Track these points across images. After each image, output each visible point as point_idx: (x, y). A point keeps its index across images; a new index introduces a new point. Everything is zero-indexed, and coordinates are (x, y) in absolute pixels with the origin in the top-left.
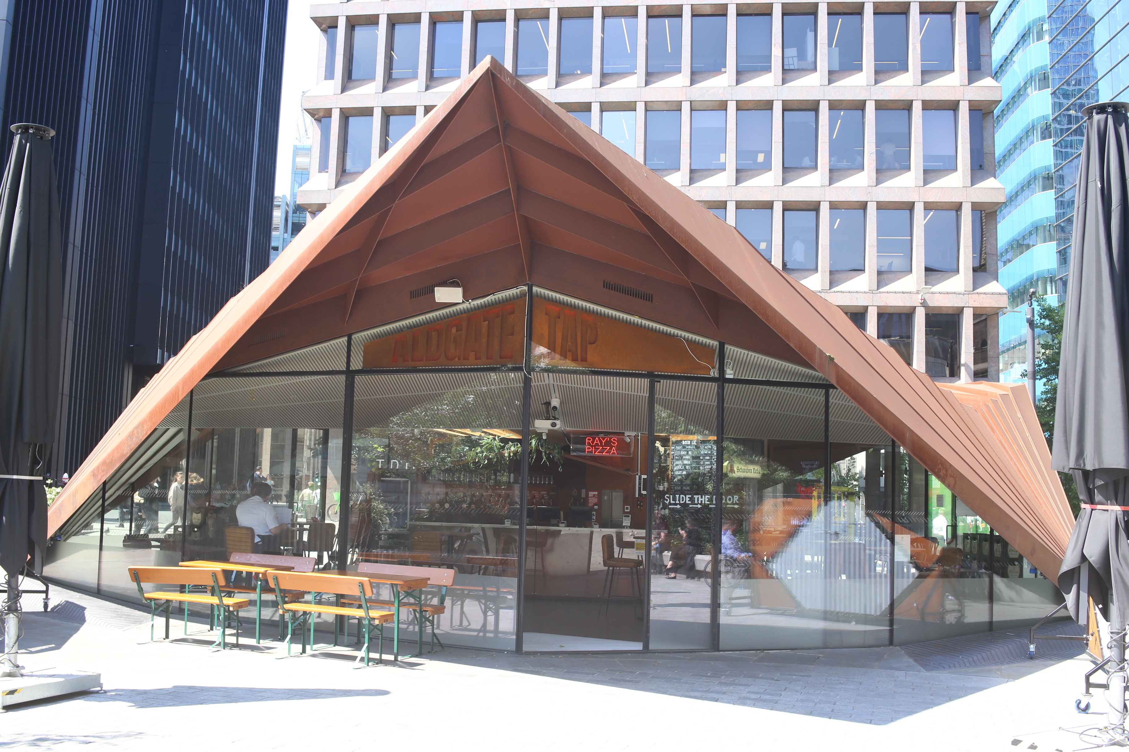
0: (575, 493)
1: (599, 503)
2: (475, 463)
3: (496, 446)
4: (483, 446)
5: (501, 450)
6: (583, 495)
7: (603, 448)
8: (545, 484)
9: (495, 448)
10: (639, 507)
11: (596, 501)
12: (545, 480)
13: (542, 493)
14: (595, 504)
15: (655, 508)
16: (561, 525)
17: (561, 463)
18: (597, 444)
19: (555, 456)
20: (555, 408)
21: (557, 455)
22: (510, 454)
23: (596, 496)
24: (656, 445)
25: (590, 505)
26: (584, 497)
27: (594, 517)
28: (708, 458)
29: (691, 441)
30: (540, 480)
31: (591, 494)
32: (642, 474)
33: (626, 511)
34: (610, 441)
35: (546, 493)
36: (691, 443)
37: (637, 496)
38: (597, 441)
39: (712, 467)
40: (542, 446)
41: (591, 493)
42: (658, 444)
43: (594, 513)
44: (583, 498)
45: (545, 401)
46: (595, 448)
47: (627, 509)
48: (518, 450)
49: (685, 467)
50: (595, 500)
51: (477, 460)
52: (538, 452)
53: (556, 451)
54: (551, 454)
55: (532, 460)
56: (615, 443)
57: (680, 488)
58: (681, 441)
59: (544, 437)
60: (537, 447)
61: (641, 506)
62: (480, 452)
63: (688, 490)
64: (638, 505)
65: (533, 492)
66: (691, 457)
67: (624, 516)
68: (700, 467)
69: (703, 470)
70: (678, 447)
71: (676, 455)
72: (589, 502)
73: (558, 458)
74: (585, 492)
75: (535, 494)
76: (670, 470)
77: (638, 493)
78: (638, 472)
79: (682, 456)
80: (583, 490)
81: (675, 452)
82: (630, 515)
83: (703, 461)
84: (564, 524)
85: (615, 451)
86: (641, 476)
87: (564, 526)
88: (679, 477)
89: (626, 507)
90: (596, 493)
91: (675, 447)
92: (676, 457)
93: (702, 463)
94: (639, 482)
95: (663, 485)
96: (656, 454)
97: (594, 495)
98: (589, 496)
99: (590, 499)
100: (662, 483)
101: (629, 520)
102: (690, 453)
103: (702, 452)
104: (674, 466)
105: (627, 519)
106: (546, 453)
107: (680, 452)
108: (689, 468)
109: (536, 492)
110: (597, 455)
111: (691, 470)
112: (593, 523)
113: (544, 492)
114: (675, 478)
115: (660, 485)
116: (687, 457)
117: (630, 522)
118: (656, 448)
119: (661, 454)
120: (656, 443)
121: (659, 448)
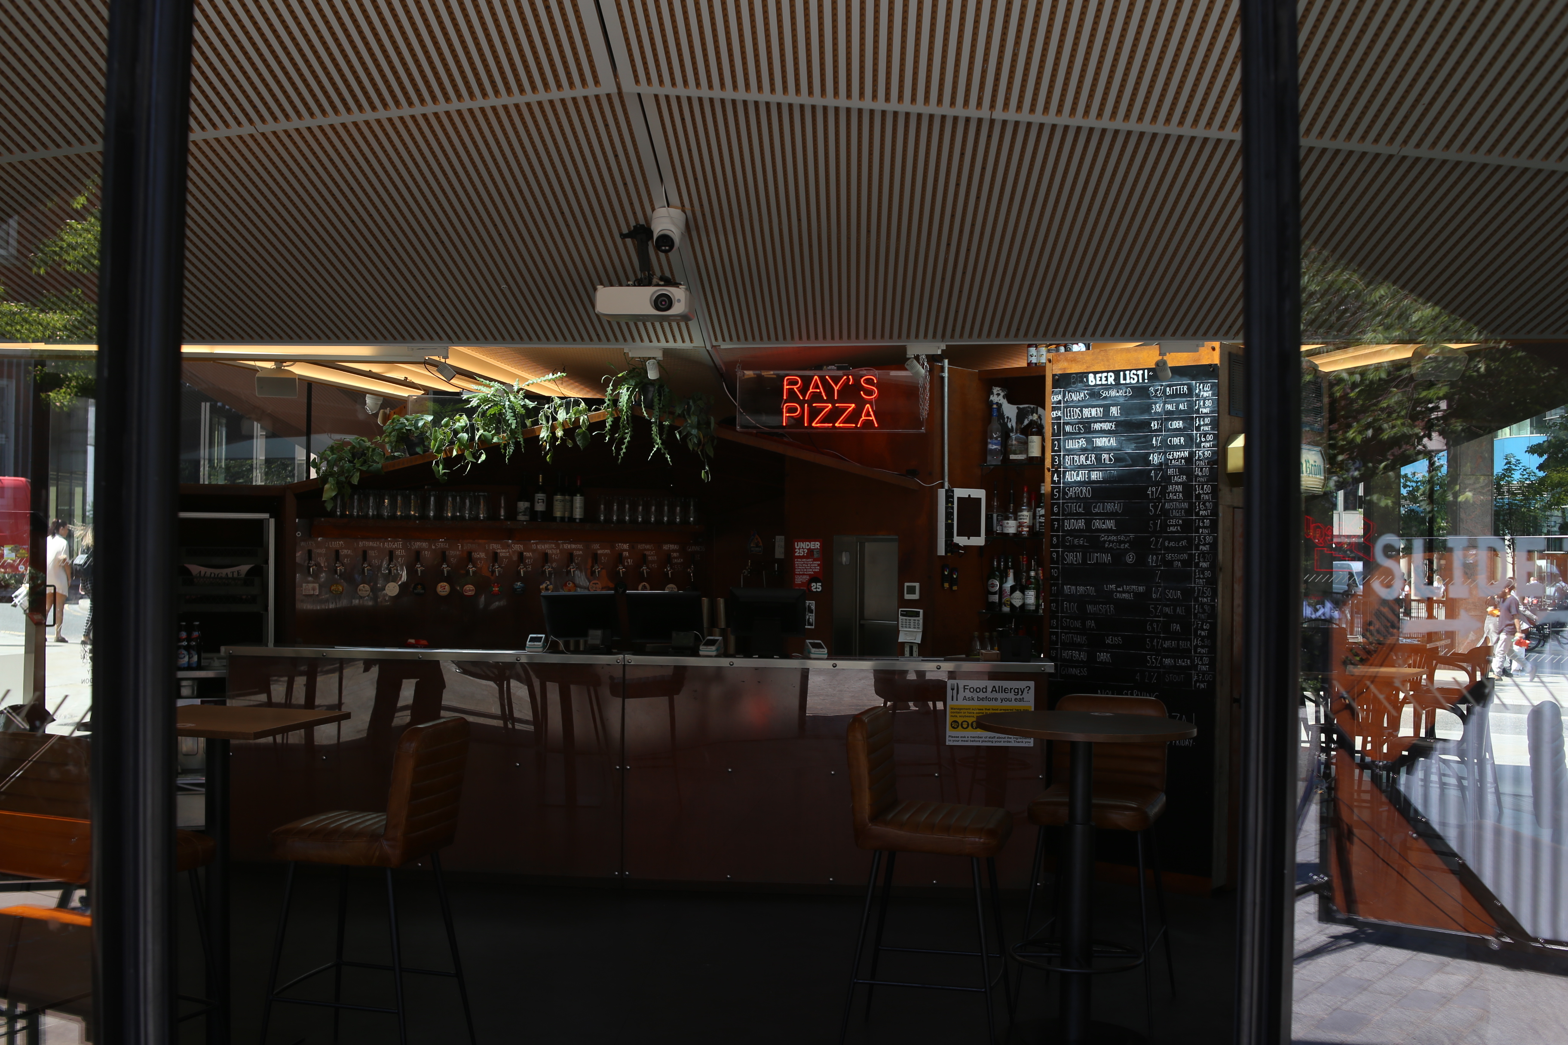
0: (757, 546)
1: (825, 575)
2: (449, 462)
3: (512, 408)
4: (473, 410)
5: (528, 422)
6: (779, 553)
7: (835, 409)
8: (671, 522)
9: (509, 415)
10: (946, 585)
11: (817, 569)
12: (672, 513)
13: (666, 547)
14: (814, 579)
15: (993, 586)
16: (704, 650)
17: (709, 458)
18: (817, 397)
19: (689, 434)
20: (666, 241)
21: (694, 432)
22: (553, 433)
23: (816, 556)
24: (994, 398)
25: (799, 580)
26: (782, 557)
27: (811, 617)
28: (1178, 424)
29: (1117, 373)
30: (660, 513)
31: (802, 547)
32: (954, 484)
33: (907, 597)
34: (857, 386)
35: (676, 547)
36: (1117, 378)
37: (941, 551)
38: (817, 387)
39: (1192, 454)
40: (649, 407)
41: (801, 545)
42: (998, 397)
43: (812, 604)
44: (779, 561)
45: (633, 223)
46: (811, 408)
47: (911, 590)
48: (577, 419)
49: (1098, 458)
50: (814, 567)
51: (455, 453)
52: (639, 425)
53: (693, 420)
54: (677, 428)
55: (619, 449)
56: (869, 393)
57: (1081, 524)
58: (1085, 375)
59: (652, 375)
60: (634, 407)
61: (952, 582)
62: (464, 429)
63: (1108, 531)
64: (944, 579)
65: (640, 547)
66: (1118, 424)
67: (902, 615)
68: (1148, 454)
69: (1161, 464)
70: (1073, 395)
71: (1067, 419)
72: (797, 571)
73: (699, 441)
74: (783, 544)
75: (647, 553)
76: (1049, 470)
77: (946, 541)
78: (943, 479)
79: (1087, 422)
80: (778, 537)
81: (1059, 414)
82: (921, 611)
83: (1159, 436)
84: (714, 648)
85: (872, 413)
86: (953, 491)
87: (714, 653)
88: (1077, 489)
89: (906, 584)
90: (816, 545)
91: (1064, 397)
92: (1068, 428)
93: (1157, 441)
94: (947, 508)
95: (1015, 519)
96: (995, 425)
97: (811, 552)
98: (797, 554)
99: (798, 563)
100: (1011, 513)
101: (918, 624)
102: (1114, 411)
103: (1157, 405)
104: (1059, 456)
105: (912, 622)
106: (661, 427)
107: (1081, 411)
108: (1110, 460)
109: (648, 547)
110: (817, 428)
111: (1118, 464)
112: (808, 641)
113: (672, 547)
114: (1065, 493)
115: (1007, 518)
116: (1106, 426)
117: (921, 630)
118: (995, 406)
119: (1010, 426)
120: (993, 393)
121: (1003, 407)
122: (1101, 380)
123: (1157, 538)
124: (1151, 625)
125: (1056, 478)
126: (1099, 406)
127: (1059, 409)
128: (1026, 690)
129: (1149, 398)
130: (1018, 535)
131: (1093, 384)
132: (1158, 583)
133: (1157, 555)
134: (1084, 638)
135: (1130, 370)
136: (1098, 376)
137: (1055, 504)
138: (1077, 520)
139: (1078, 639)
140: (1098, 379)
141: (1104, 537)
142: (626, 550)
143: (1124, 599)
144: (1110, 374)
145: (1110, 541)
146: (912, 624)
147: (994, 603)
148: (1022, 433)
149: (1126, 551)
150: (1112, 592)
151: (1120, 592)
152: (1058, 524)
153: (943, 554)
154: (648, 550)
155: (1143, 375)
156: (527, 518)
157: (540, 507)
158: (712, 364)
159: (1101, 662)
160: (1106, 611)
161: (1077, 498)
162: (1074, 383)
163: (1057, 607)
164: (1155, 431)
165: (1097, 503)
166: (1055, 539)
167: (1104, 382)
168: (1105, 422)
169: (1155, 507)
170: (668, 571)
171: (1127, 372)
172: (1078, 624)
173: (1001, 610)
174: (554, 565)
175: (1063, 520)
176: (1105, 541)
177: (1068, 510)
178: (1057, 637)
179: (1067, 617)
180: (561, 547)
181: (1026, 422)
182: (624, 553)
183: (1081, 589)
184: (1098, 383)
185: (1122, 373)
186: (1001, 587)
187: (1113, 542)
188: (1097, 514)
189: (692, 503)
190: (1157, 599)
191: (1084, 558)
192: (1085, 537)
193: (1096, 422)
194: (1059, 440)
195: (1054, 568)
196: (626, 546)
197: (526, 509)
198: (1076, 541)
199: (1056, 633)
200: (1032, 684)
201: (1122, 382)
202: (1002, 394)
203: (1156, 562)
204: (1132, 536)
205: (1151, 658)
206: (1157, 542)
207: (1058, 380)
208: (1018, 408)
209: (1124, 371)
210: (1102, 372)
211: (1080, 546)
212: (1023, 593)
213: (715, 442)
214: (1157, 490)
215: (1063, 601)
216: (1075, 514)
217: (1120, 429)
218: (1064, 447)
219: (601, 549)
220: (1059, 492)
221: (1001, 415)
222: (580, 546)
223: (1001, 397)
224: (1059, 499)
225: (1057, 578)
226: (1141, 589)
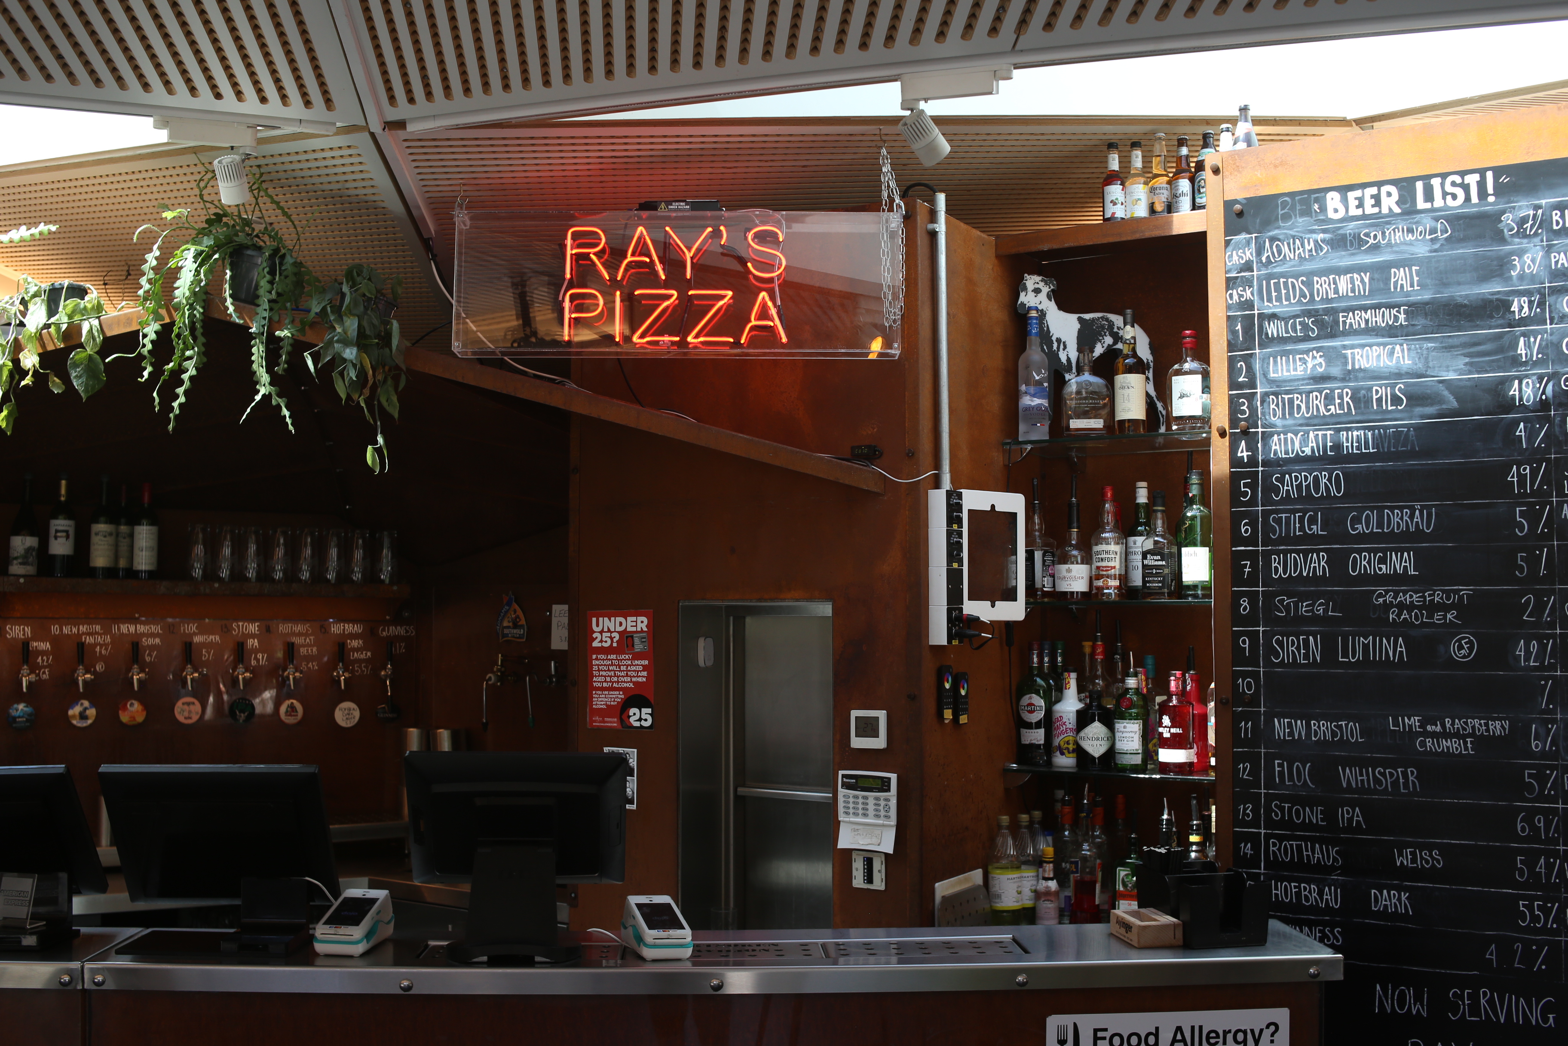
0: (516, 626)
1: (660, 691)
6: (559, 640)
7: (685, 302)
8: (344, 578)
10: (948, 714)
11: (642, 677)
12: (345, 560)
13: (336, 628)
14: (635, 699)
15: (1032, 709)
16: (324, 936)
17: (385, 415)
18: (643, 274)
19: (337, 361)
21: (350, 353)
23: (639, 647)
24: (1027, 299)
25: (600, 701)
26: (564, 646)
29: (1405, 185)
31: (607, 629)
32: (962, 478)
33: (857, 743)
35: (356, 628)
36: (1406, 198)
37: (938, 634)
38: (644, 251)
41: (607, 623)
43: (630, 752)
44: (560, 656)
46: (629, 300)
47: (868, 728)
49: (1361, 398)
50: (635, 672)
52: (220, 340)
53: (349, 327)
54: (308, 346)
55: (168, 396)
57: (1318, 563)
58: (1314, 196)
60: (208, 298)
61: (959, 706)
63: (1396, 580)
64: (941, 699)
65: (284, 628)
66: (1414, 309)
67: (846, 786)
68: (1505, 382)
69: (1544, 405)
70: (1285, 249)
71: (1269, 308)
72: (597, 681)
73: (362, 373)
74: (565, 620)
75: (297, 640)
76: (1223, 434)
77: (949, 611)
78: (937, 465)
79: (1327, 311)
80: (556, 608)
81: (1248, 294)
82: (894, 777)
83: (1535, 333)
84: (357, 932)
85: (773, 312)
86: (960, 496)
87: (360, 949)
88: (1306, 478)
89: (855, 714)
90: (639, 623)
91: (1259, 252)
92: (1272, 329)
93: (1528, 346)
94: (949, 534)
95: (1087, 559)
96: (1035, 354)
97: (627, 638)
98: (595, 644)
99: (597, 661)
100: (1076, 547)
101: (887, 809)
102: (1401, 277)
103: (1527, 258)
104: (1251, 397)
105: (871, 802)
106: (273, 345)
107: (1309, 284)
108: (1396, 400)
109: (299, 628)
110: (642, 346)
111: (1419, 410)
112: (634, 900)
113: (350, 628)
114: (1269, 489)
115: (1065, 559)
116: (1379, 319)
117: (893, 822)
118: (1034, 314)
119: (1064, 359)
120: (1025, 289)
121: (1048, 317)
122: (1361, 205)
123: (1538, 595)
124: (1529, 819)
125: (1243, 453)
126: (1360, 269)
127: (1248, 283)
128: (1267, 1033)
129: (1499, 237)
130: (1092, 596)
131: (1341, 214)
132: (1547, 711)
133: (1540, 638)
134: (1333, 852)
135: (1444, 176)
136: (1352, 195)
137: (1244, 515)
138: (1306, 553)
139: (1317, 854)
140: (1353, 203)
141: (1383, 596)
142: (253, 636)
143: (1447, 754)
144: (1385, 189)
145: (1401, 606)
146: (871, 807)
147: (1033, 747)
148: (1095, 372)
149: (1451, 630)
150: (1411, 734)
151: (1434, 735)
152: (1254, 566)
153: (944, 641)
154: (300, 634)
155: (1482, 185)
156: (30, 570)
157: (60, 547)
158: (397, 207)
159: (1383, 914)
160: (1395, 783)
161: (1305, 499)
162: (1286, 217)
163: (1254, 772)
164: (1523, 322)
165: (1361, 510)
166: (1244, 603)
167: (1369, 210)
168: (1376, 307)
169: (1533, 517)
170: (339, 676)
171: (1436, 182)
172: (1315, 815)
173: (1049, 763)
174: (99, 667)
175: (1267, 555)
176: (1387, 607)
177: (1279, 531)
178: (1256, 847)
179: (1283, 798)
180: (115, 629)
181: (1099, 350)
182: (250, 642)
183: (1322, 729)
184: (1354, 212)
185: (1419, 185)
186: (1049, 712)
187: (1411, 607)
188: (1362, 538)
189: (386, 542)
190: (1543, 755)
191: (1329, 649)
192: (1329, 596)
193: (1352, 309)
194: (1248, 359)
195: (1244, 675)
196: (253, 628)
197: (29, 550)
198: (1304, 608)
199: (1254, 839)
200: (1282, 1015)
201: (1421, 204)
202: (1045, 290)
203: (1540, 656)
204: (1465, 591)
205: (1530, 908)
206: (1540, 607)
207: (1240, 214)
208: (1080, 319)
209: (1426, 178)
210: (1364, 186)
211: (1315, 620)
212: (1110, 727)
213: (403, 379)
214: (1534, 473)
215: (1270, 758)
216: (1298, 540)
217: (1420, 322)
218: (1265, 375)
219: (201, 633)
220: (1253, 486)
221: (1045, 336)
222: (155, 629)
223: (1043, 296)
224: (1253, 502)
225: (1254, 701)
226: (1497, 727)
